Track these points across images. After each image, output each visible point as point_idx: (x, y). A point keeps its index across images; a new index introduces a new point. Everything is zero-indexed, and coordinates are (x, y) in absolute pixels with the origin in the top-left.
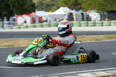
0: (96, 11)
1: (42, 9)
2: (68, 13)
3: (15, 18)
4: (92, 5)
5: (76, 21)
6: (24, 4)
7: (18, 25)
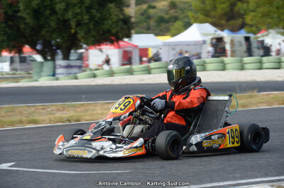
0: (282, 31)
1: (148, 30)
2: (212, 39)
3: (82, 53)
4: (272, 18)
5: (232, 56)
6: (103, 19)
7: (91, 70)
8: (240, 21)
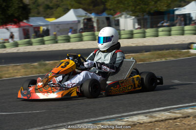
0: (131, 13)
2: (84, 19)
5: (98, 31)
6: (8, 7)
8: (102, 7)
